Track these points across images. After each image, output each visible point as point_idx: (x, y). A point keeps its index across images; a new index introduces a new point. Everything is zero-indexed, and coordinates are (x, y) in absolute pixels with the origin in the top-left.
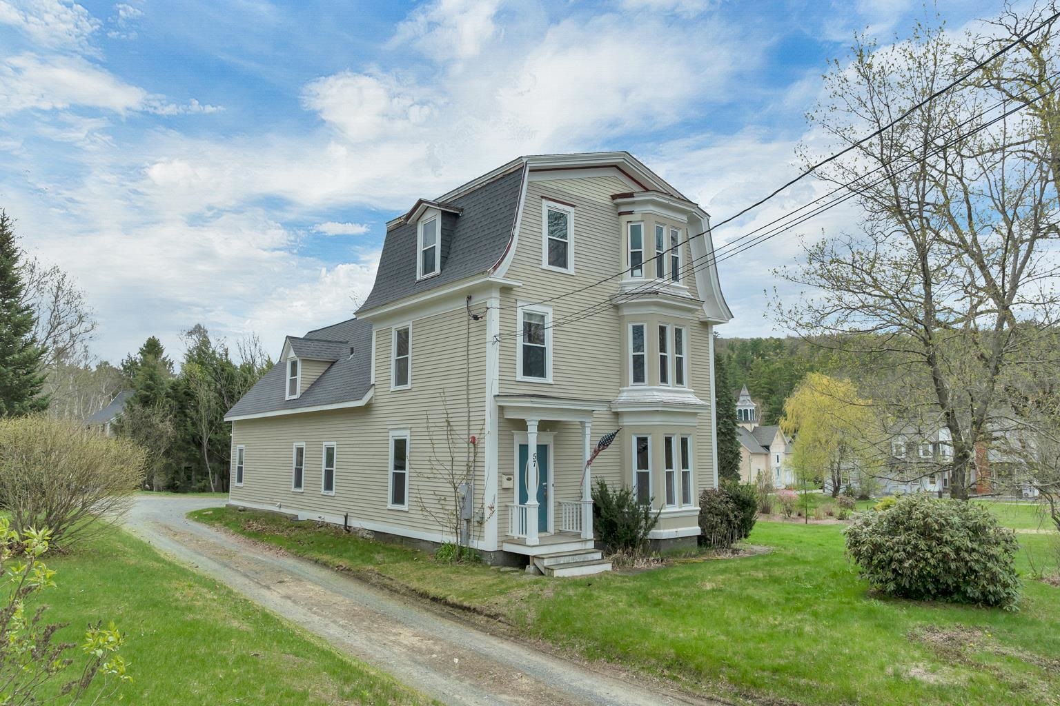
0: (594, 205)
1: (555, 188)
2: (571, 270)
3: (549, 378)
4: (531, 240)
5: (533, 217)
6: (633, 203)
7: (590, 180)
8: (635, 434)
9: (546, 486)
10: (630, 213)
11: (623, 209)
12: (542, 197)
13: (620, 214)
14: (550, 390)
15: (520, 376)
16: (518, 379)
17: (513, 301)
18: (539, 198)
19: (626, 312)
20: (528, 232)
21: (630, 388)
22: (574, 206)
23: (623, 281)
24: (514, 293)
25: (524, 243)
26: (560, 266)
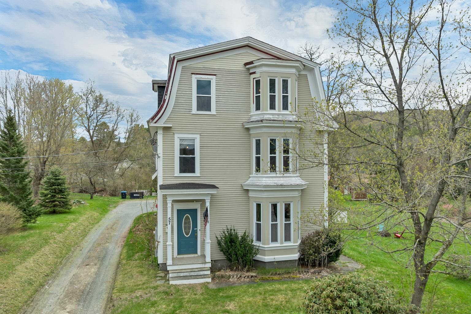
0: (230, 72)
1: (202, 67)
2: (213, 111)
3: (198, 173)
4: (185, 99)
5: (186, 86)
6: (255, 67)
7: (228, 58)
8: (255, 202)
9: (197, 230)
10: (254, 73)
11: (251, 71)
12: (192, 74)
13: (251, 74)
14: (198, 179)
15: (177, 173)
16: (175, 175)
17: (172, 134)
18: (191, 74)
19: (252, 132)
20: (182, 95)
21: (254, 175)
22: (215, 75)
23: (251, 114)
24: (172, 129)
25: (179, 101)
26: (206, 110)
